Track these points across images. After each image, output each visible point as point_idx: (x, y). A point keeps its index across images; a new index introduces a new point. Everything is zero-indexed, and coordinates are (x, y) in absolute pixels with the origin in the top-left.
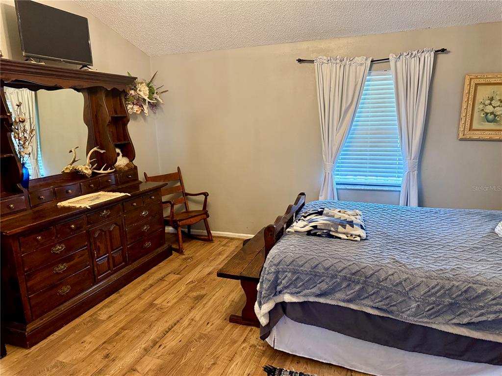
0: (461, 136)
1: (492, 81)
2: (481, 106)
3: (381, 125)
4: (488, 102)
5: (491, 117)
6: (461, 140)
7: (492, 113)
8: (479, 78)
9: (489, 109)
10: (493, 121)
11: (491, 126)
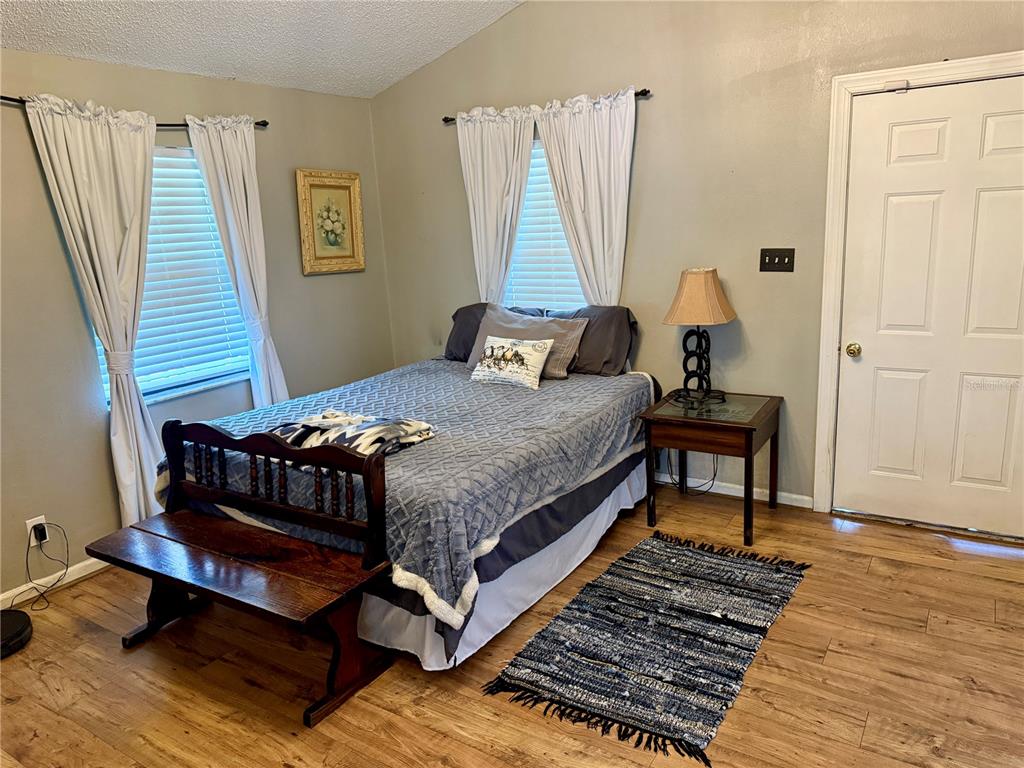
0: (308, 270)
1: (327, 181)
2: (320, 221)
3: (193, 257)
4: (325, 214)
5: (332, 237)
6: (311, 275)
7: (332, 231)
8: (314, 176)
9: (329, 225)
10: (334, 243)
11: (333, 251)
